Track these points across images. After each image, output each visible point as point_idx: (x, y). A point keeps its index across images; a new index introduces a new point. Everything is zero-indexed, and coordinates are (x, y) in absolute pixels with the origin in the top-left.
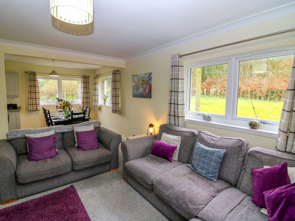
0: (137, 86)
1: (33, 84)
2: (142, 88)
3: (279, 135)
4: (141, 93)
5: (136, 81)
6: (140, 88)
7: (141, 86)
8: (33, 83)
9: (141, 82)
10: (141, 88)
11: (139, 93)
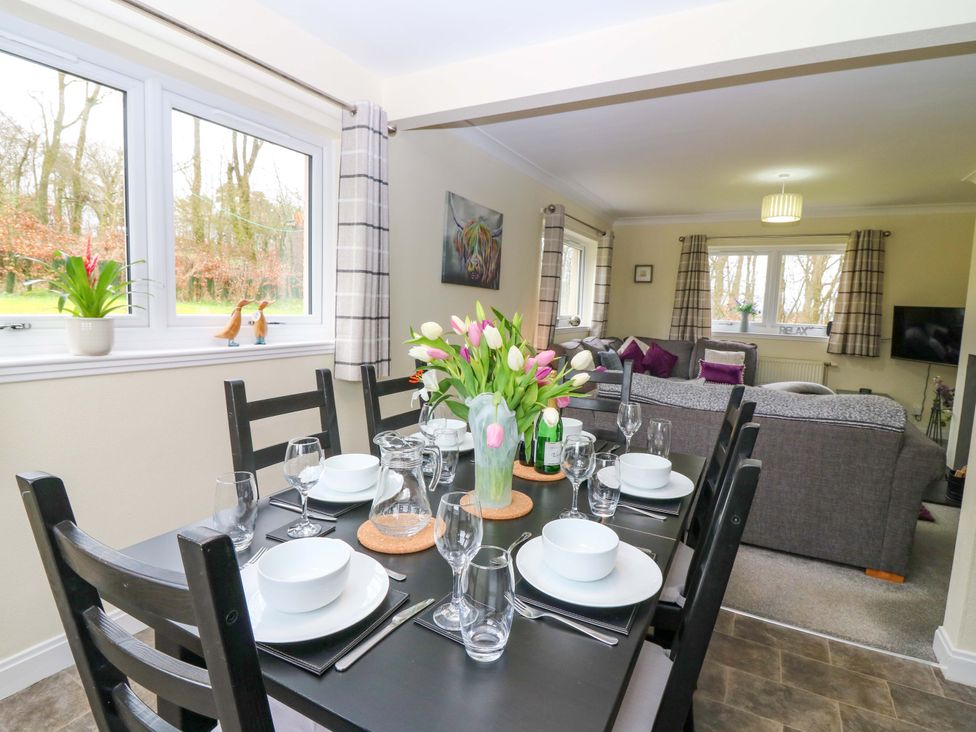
0: (465, 242)
2: (480, 253)
3: (594, 327)
4: (475, 271)
5: (462, 224)
6: (472, 253)
7: (476, 248)
9: (476, 231)
10: (476, 253)
11: (470, 269)
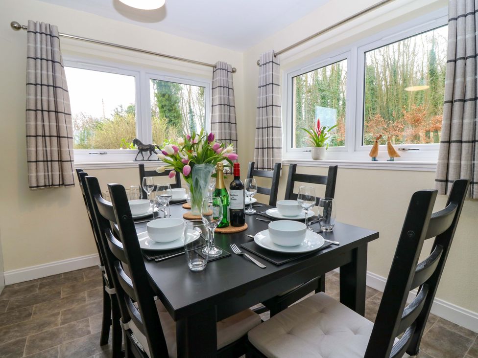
1: (45, 77)
8: (44, 72)
